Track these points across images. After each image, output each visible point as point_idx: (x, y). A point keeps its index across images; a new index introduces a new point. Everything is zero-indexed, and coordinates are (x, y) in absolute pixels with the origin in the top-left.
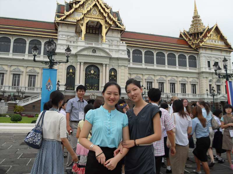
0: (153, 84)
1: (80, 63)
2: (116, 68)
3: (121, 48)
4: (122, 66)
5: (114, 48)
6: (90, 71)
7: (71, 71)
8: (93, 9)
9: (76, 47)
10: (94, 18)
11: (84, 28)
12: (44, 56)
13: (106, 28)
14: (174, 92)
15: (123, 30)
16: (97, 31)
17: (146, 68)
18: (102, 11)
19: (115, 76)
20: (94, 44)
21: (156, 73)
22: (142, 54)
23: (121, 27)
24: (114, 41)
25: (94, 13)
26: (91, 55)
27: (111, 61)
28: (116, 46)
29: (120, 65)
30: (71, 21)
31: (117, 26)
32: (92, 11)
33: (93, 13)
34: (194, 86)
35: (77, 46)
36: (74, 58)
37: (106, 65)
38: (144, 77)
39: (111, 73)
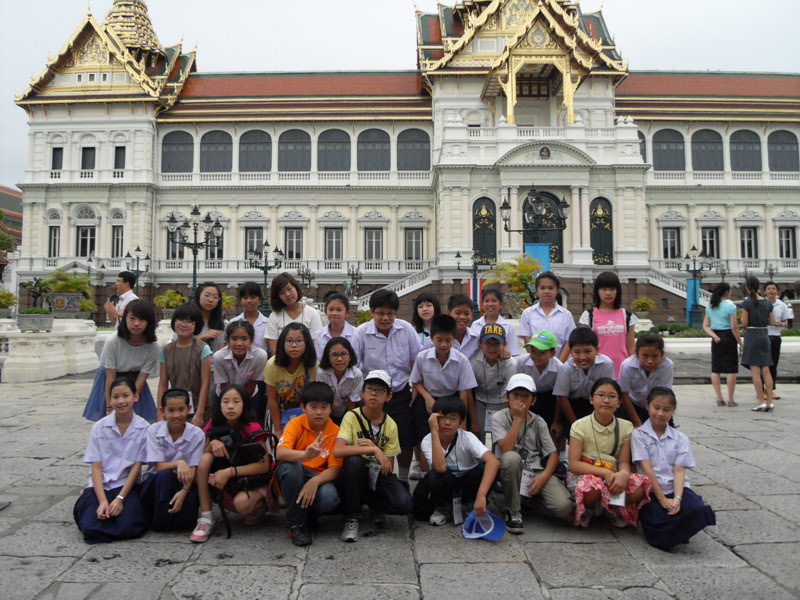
0: (722, 233)
1: (509, 189)
2: (608, 195)
3: (622, 135)
4: (629, 190)
5: (600, 137)
7: (484, 212)
8: (533, 31)
10: (536, 56)
11: (510, 89)
13: (574, 80)
14: (795, 256)
15: (620, 76)
16: (542, 88)
17: (699, 185)
18: (560, 32)
19: (608, 219)
20: (541, 131)
21: (732, 199)
22: (683, 142)
24: (597, 112)
25: (536, 40)
26: (539, 166)
27: (595, 178)
28: (610, 132)
29: (620, 185)
30: (467, 66)
31: (603, 65)
32: (530, 35)
33: (534, 42)
35: (497, 143)
36: (491, 178)
37: (580, 190)
38: (692, 214)
39: (596, 211)
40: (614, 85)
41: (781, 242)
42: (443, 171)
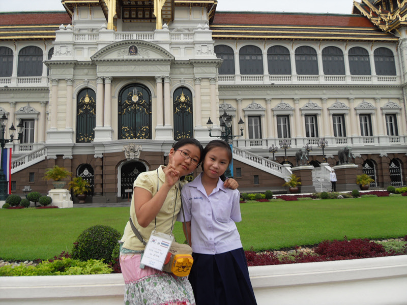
0: (292, 119)
1: (104, 80)
2: (188, 84)
3: (199, 38)
4: (204, 80)
5: (182, 39)
6: (131, 97)
7: (87, 100)
9: (96, 46)
11: (111, 4)
14: (345, 135)
15: (211, 4)
17: (273, 84)
19: (189, 104)
21: (298, 94)
22: (261, 55)
26: (127, 60)
27: (177, 71)
28: (188, 36)
29: (197, 76)
34: (392, 117)
35: (97, 44)
36: (91, 72)
37: (163, 79)
38: (269, 106)
39: (179, 98)
40: (208, 12)
41: (334, 126)
42: (52, 66)
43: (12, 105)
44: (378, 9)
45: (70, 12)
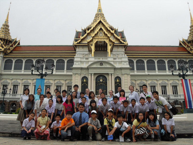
0: (156, 87)
1: (91, 74)
2: (120, 76)
3: (123, 60)
4: (125, 74)
5: (117, 60)
6: (100, 80)
7: (85, 81)
8: (99, 33)
10: (100, 39)
11: (93, 48)
12: (67, 71)
13: (110, 45)
14: (177, 94)
15: (126, 45)
17: (149, 74)
18: (106, 33)
19: (120, 83)
20: (101, 59)
21: (159, 78)
22: (144, 63)
23: (124, 43)
24: (120, 55)
25: (100, 35)
26: (99, 68)
27: (116, 71)
28: (119, 59)
29: (123, 73)
30: (85, 43)
31: (121, 43)
32: (99, 34)
33: (100, 36)
35: (89, 62)
36: (86, 71)
37: (111, 74)
38: (147, 82)
39: (117, 80)
40: (124, 48)
41: (173, 90)
42: (73, 69)
43: (54, 81)
44: (189, 44)
45: (75, 48)
